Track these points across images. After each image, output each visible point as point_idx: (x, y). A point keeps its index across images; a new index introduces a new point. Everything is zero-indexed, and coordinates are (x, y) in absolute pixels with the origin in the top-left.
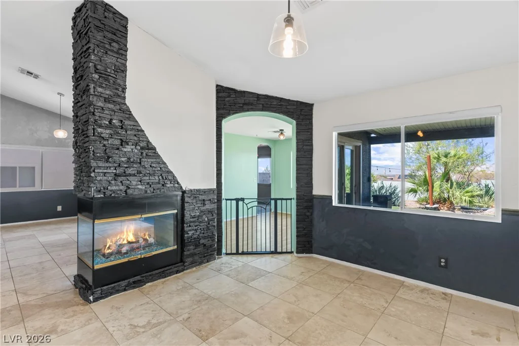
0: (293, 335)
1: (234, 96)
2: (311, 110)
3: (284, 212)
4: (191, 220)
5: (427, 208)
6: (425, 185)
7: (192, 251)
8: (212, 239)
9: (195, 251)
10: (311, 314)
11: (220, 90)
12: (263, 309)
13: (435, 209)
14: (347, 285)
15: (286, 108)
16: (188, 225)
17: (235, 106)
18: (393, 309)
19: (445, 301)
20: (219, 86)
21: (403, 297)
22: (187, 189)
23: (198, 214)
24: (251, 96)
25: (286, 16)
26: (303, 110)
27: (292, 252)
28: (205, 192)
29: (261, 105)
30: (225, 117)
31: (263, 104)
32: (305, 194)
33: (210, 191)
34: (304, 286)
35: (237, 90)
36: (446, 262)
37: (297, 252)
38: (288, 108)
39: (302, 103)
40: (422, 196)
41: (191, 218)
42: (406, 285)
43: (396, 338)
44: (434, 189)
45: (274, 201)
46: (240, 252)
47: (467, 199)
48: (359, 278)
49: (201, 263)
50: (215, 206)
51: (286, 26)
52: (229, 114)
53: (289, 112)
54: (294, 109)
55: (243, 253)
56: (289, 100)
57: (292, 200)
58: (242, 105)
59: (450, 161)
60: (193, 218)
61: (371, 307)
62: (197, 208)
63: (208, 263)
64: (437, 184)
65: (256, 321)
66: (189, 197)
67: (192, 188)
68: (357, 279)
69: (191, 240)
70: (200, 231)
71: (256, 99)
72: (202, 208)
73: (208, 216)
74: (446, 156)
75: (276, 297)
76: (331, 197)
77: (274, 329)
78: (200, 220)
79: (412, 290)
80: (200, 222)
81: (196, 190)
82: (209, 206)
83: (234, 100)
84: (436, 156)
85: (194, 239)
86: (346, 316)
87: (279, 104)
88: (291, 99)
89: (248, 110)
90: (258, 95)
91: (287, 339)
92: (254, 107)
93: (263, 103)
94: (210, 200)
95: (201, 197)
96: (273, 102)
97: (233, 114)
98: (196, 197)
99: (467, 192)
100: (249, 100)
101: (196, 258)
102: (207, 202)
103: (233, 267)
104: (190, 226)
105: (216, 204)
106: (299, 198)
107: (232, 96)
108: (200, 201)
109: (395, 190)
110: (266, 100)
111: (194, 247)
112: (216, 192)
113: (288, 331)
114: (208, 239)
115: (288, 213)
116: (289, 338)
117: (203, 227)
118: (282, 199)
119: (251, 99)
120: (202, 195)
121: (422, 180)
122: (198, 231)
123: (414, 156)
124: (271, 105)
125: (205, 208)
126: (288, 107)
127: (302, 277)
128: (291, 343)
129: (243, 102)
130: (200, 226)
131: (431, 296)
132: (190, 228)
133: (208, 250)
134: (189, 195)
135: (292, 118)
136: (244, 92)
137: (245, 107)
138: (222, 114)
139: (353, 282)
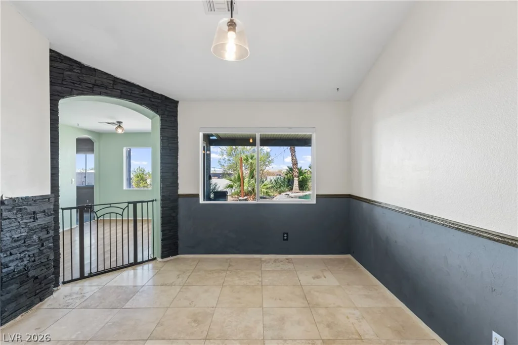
0: (209, 334)
1: (79, 71)
2: (177, 107)
3: (145, 218)
4: (14, 245)
5: (240, 200)
6: (238, 181)
7: (15, 292)
8: (47, 266)
9: (21, 290)
10: (212, 309)
11: (56, 58)
12: (162, 325)
13: (246, 200)
14: (224, 274)
15: (150, 100)
16: (8, 253)
17: (80, 84)
18: (267, 281)
19: (290, 264)
20: (54, 51)
21: (267, 269)
22: (4, 198)
23: (26, 234)
24: (105, 77)
25: (229, 20)
26: (168, 105)
27: (154, 259)
28: (35, 200)
29: (119, 91)
30: (63, 97)
31: (121, 91)
32: (171, 195)
33: (43, 198)
34: (190, 287)
35: (83, 65)
36: (287, 236)
37: (162, 257)
38: (151, 101)
39: (166, 98)
40: (236, 190)
41: (12, 242)
42: (263, 261)
43: (280, 300)
44: (244, 185)
45: (132, 205)
46: (86, 274)
47: (265, 190)
48: (230, 266)
49: (29, 307)
50: (50, 219)
51: (229, 30)
52: (71, 94)
53: (153, 105)
54: (160, 103)
55: (91, 275)
56: (153, 92)
57: (154, 202)
58: (91, 86)
59: (255, 162)
60: (15, 241)
61: (252, 285)
62: (23, 226)
63: (41, 303)
64: (246, 180)
65: (163, 339)
66: (10, 211)
67: (14, 195)
68: (229, 267)
69: (14, 275)
70: (28, 259)
71: (112, 82)
72: (32, 225)
73: (41, 234)
74: (252, 159)
75: (167, 308)
76: (198, 195)
77: (188, 338)
78: (29, 242)
79: (269, 262)
80: (29, 246)
81: (22, 198)
82: (42, 220)
83: (78, 77)
84: (246, 158)
85: (19, 272)
86: (239, 298)
87: (142, 94)
88: (155, 91)
89: (100, 94)
90: (115, 77)
91: (206, 339)
92: (109, 92)
93: (122, 89)
94: (44, 211)
95: (30, 209)
96: (134, 91)
97: (78, 95)
98: (21, 210)
99: (264, 185)
100: (102, 82)
101: (22, 300)
102: (38, 216)
103: (87, 296)
104: (11, 254)
105: (53, 217)
106: (163, 199)
107: (75, 71)
108: (28, 214)
109: (215, 187)
110: (125, 86)
111: (18, 286)
112: (52, 200)
113: (202, 332)
114: (40, 269)
115: (149, 218)
116: (207, 338)
117: (33, 252)
118: (142, 202)
119: (105, 80)
120: (30, 205)
121: (237, 177)
122: (25, 259)
123: (227, 158)
124: (131, 93)
125: (36, 224)
126: (153, 100)
127: (180, 279)
128: (211, 341)
129: (93, 82)
130: (28, 251)
131: (281, 263)
132: (11, 258)
133: (40, 284)
134: (9, 208)
135: (157, 112)
136: (95, 70)
137: (96, 89)
138: (58, 92)
139: (228, 270)
